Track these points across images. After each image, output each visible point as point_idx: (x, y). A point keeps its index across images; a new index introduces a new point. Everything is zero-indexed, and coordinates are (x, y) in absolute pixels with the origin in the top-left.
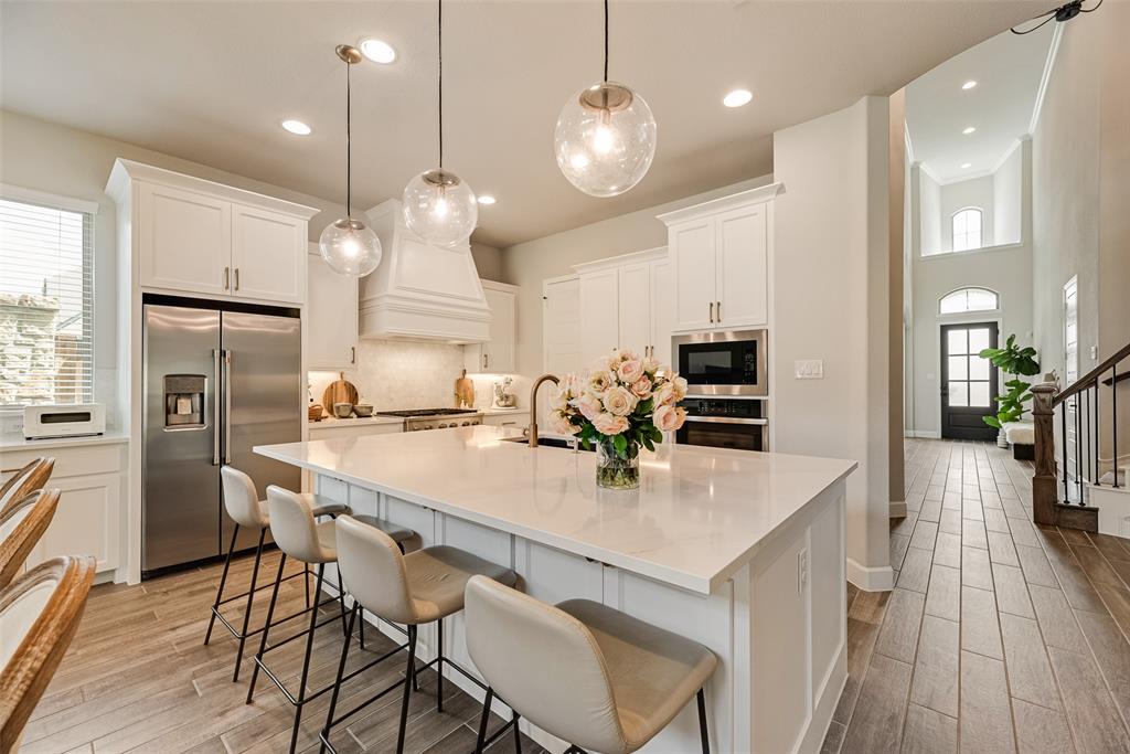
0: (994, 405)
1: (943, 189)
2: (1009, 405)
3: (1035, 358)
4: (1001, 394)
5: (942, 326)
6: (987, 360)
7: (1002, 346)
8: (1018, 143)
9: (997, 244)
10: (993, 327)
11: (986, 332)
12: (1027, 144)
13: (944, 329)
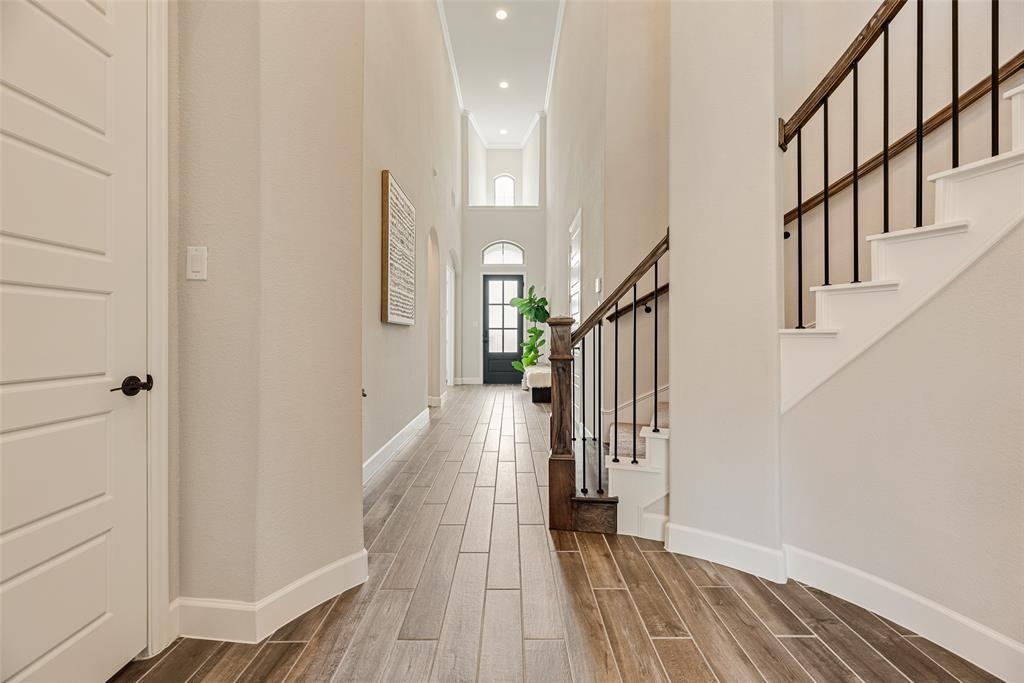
0: (520, 349)
1: (489, 152)
2: (530, 351)
3: (547, 308)
4: (525, 341)
5: (485, 276)
6: (516, 308)
7: (526, 296)
8: (537, 117)
9: (524, 205)
10: (520, 278)
11: (515, 284)
12: (543, 119)
13: (486, 278)
